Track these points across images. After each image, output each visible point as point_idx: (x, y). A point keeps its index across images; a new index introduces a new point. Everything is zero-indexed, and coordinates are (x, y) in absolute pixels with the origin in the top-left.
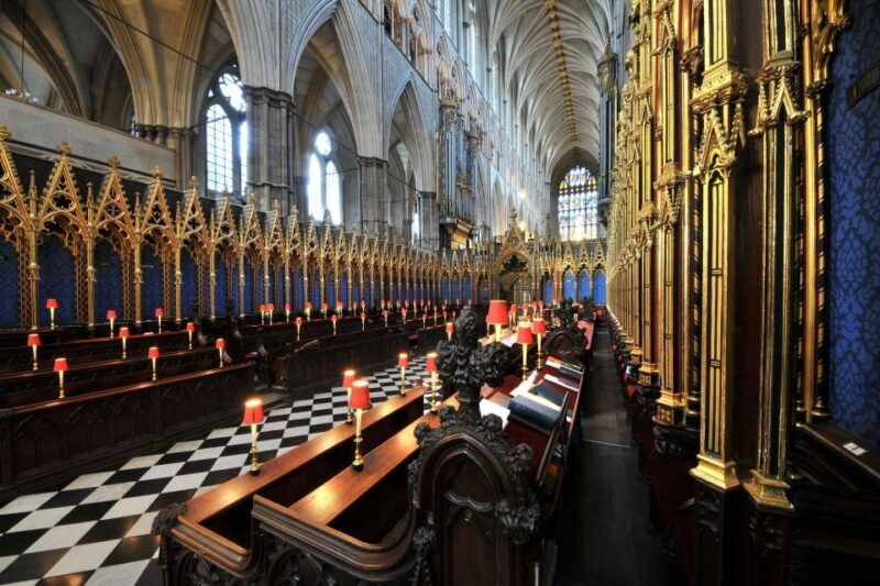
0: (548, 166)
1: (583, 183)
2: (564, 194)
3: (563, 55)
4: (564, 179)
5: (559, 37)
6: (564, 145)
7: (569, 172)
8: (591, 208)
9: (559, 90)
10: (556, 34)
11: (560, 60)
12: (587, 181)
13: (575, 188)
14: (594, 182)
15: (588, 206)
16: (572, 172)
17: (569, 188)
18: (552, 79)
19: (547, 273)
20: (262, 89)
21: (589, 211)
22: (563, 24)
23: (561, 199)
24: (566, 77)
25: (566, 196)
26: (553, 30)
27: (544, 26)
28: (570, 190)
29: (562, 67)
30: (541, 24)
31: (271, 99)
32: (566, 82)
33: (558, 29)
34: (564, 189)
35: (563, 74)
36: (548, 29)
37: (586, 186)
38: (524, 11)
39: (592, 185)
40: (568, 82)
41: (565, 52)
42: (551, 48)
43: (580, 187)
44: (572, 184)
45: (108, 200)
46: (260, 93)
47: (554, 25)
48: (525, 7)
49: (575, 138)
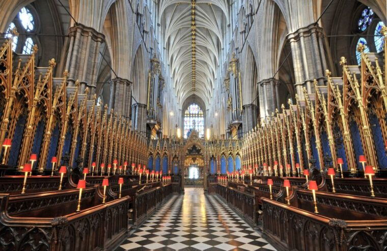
0: (181, 101)
1: (197, 113)
2: (187, 117)
3: (195, 51)
4: (187, 109)
5: (195, 43)
6: (189, 92)
7: (189, 106)
8: (201, 126)
9: (190, 66)
10: (193, 41)
11: (193, 53)
12: (199, 112)
13: (193, 114)
14: (202, 113)
15: (199, 125)
16: (191, 106)
17: (190, 114)
18: (188, 60)
19: (213, 156)
20: (90, 28)
21: (200, 127)
22: (197, 38)
23: (186, 119)
24: (195, 61)
25: (188, 118)
26: (193, 39)
27: (189, 36)
28: (190, 115)
29: (194, 56)
30: (187, 36)
31: (93, 35)
32: (194, 64)
33: (195, 39)
34: (187, 114)
35: (194, 59)
36: (190, 38)
37: (198, 114)
38: (181, 27)
39: (201, 114)
40: (195, 64)
41: (196, 50)
42: (190, 47)
43: (195, 114)
44: (191, 113)
45: (26, 74)
46: (88, 30)
47: (193, 37)
48: (182, 25)
49: (194, 90)
